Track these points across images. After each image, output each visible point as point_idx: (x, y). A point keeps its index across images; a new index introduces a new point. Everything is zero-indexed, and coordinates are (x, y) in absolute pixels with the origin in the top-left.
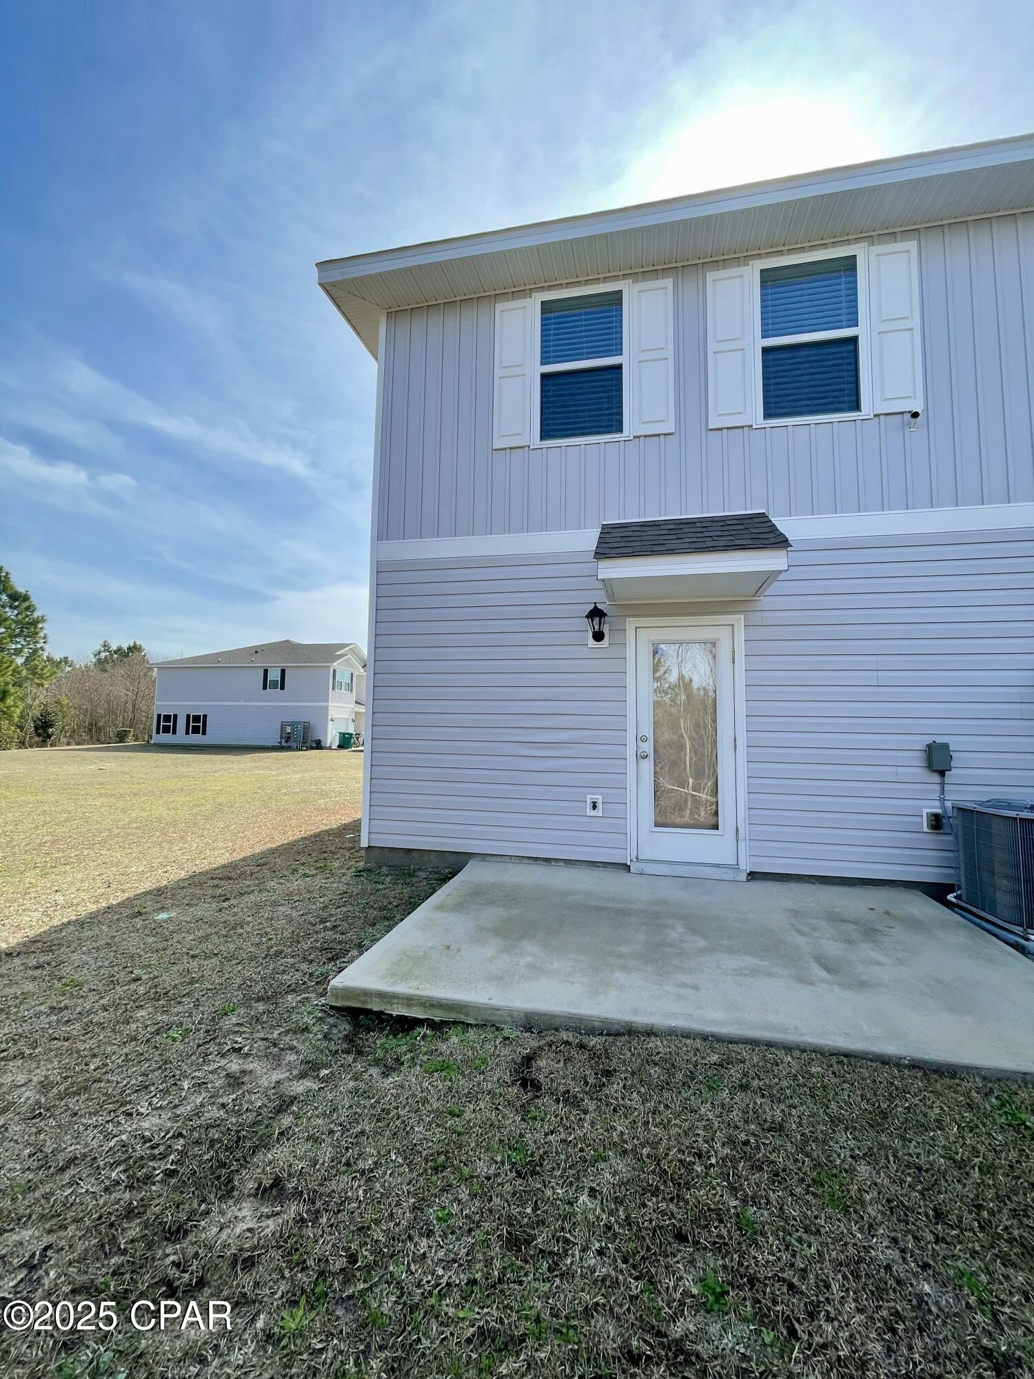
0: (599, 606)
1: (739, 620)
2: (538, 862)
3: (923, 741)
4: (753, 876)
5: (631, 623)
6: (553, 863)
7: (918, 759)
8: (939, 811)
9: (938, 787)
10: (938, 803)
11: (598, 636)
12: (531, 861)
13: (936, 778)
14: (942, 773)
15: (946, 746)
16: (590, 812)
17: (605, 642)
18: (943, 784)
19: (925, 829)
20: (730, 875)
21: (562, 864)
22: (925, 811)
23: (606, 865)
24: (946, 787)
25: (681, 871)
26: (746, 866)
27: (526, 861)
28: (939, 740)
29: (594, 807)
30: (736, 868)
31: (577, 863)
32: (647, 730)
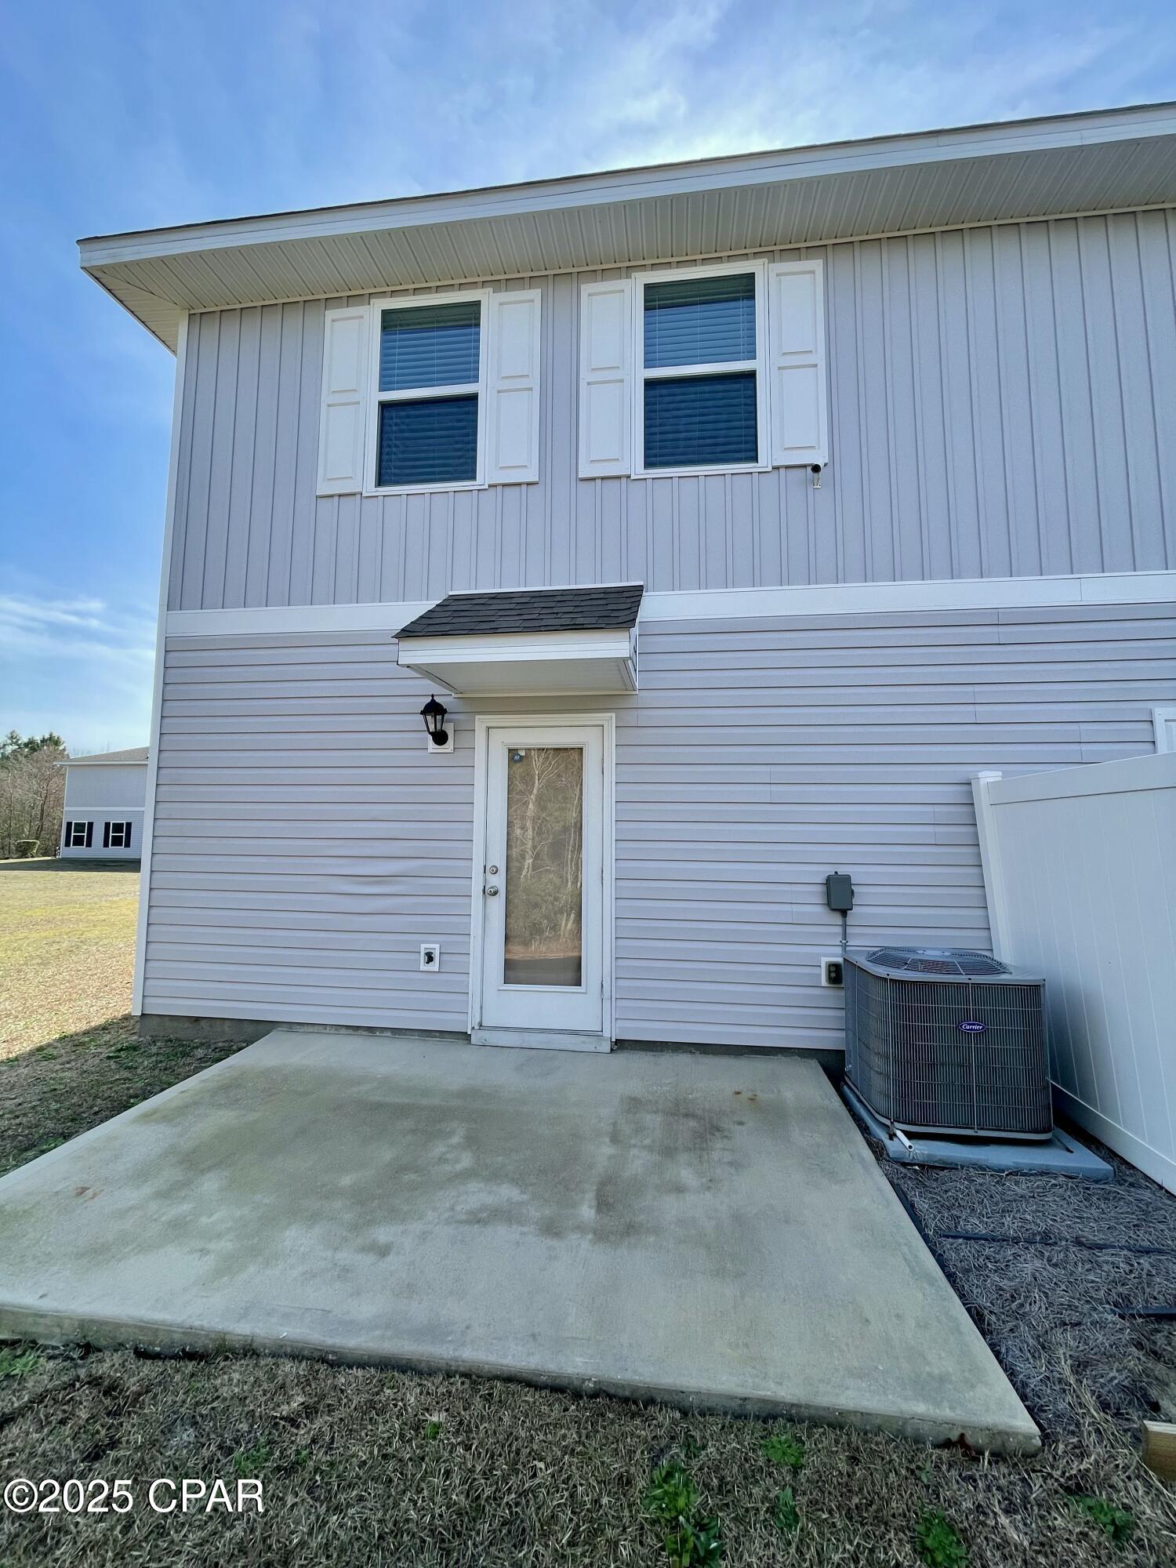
0: (438, 700)
1: (609, 719)
3: (821, 873)
4: (620, 1045)
5: (481, 722)
6: (378, 1033)
7: (817, 894)
8: (840, 960)
9: (839, 930)
10: (839, 950)
11: (440, 738)
12: (351, 1032)
13: (837, 919)
14: (844, 913)
15: (847, 879)
16: (423, 967)
17: (449, 746)
18: (845, 926)
19: (824, 982)
20: (589, 1045)
21: (389, 1034)
22: (824, 961)
23: (442, 1034)
24: (849, 930)
25: (534, 1040)
26: (611, 1032)
27: (343, 1031)
28: (843, 870)
29: (430, 958)
30: (597, 1035)
31: (408, 1032)
32: (499, 859)
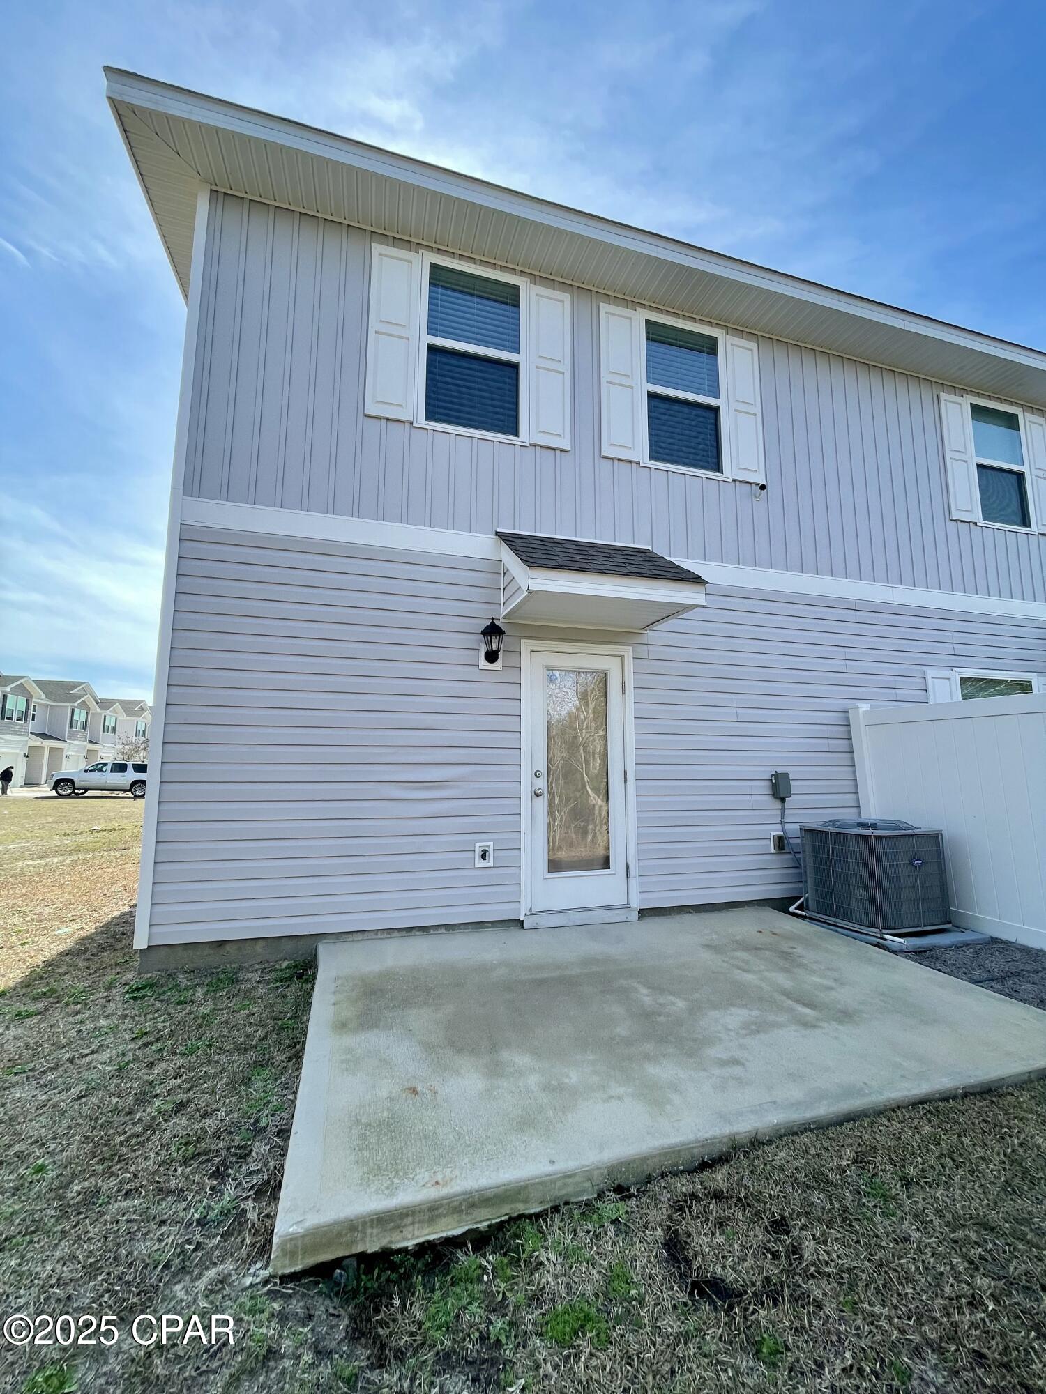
0: (497, 623)
1: (628, 651)
2: (413, 933)
3: (767, 773)
4: (643, 913)
5: (526, 645)
6: (432, 932)
7: (765, 788)
8: (781, 833)
9: (779, 812)
10: (779, 827)
11: (491, 657)
12: (404, 933)
13: (778, 804)
14: (783, 800)
15: (786, 776)
16: (479, 863)
17: (499, 664)
18: (783, 809)
19: (773, 851)
20: (619, 916)
21: (443, 931)
22: (773, 834)
23: (494, 924)
24: (786, 812)
25: (577, 918)
26: (636, 905)
27: (396, 934)
28: (780, 770)
29: (484, 856)
30: (626, 907)
31: (462, 927)
32: (542, 765)
